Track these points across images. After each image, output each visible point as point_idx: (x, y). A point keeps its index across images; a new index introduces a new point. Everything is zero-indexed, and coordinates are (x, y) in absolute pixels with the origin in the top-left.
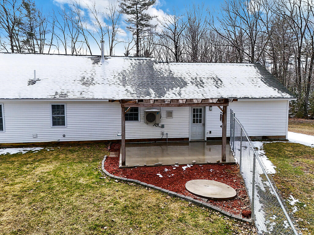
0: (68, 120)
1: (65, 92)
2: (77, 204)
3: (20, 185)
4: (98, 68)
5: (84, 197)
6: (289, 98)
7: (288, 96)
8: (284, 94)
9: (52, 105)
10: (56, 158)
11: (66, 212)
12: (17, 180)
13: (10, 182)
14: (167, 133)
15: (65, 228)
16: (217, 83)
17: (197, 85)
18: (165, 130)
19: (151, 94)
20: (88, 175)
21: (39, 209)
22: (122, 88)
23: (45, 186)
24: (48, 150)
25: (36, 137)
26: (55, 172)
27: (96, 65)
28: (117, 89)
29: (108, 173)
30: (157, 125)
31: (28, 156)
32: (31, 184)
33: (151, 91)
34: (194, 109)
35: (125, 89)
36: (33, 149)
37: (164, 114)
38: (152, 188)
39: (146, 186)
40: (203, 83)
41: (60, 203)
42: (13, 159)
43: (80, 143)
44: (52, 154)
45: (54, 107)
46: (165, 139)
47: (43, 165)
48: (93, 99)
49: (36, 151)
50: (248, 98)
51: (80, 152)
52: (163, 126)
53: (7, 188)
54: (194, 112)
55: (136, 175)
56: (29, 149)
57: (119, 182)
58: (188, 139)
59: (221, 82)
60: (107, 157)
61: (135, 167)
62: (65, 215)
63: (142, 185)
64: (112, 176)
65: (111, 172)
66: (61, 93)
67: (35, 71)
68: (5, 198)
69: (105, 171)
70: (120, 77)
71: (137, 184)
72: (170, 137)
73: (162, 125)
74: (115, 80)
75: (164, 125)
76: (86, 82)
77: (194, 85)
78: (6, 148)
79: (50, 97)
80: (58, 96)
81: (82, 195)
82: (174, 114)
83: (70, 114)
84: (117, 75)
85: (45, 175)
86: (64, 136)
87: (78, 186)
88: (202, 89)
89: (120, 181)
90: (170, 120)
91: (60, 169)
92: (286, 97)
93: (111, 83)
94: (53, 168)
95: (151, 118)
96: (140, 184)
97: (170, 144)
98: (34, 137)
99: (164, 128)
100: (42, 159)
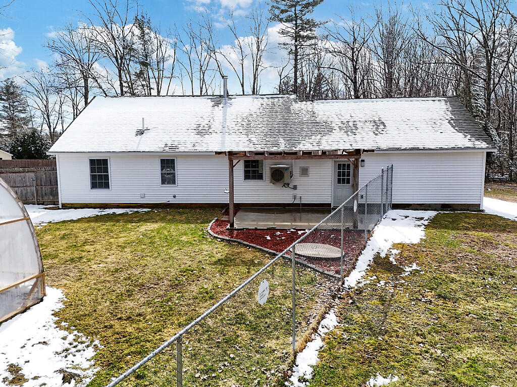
0: (179, 177)
1: (176, 143)
2: (175, 255)
3: (124, 239)
4: (218, 111)
5: (182, 251)
6: (483, 149)
7: (484, 145)
8: (477, 143)
9: (161, 160)
10: (162, 220)
11: (162, 260)
12: (121, 235)
13: (115, 236)
14: (301, 197)
15: (160, 270)
16: (377, 129)
17: (346, 132)
18: (298, 193)
19: (280, 145)
20: (191, 235)
21: (139, 257)
22: (244, 138)
23: (147, 241)
24: (156, 211)
25: (143, 197)
26: (158, 231)
27: (216, 107)
28: (238, 139)
29: (212, 233)
30: (286, 185)
31: (134, 216)
32: (134, 238)
33: (282, 141)
34: (339, 165)
35: (247, 139)
36: (140, 210)
37: (296, 172)
38: (253, 247)
39: (248, 246)
40: (357, 128)
41: (158, 253)
42: (119, 218)
43: (193, 205)
44: (159, 215)
45: (163, 162)
46: (298, 205)
47: (148, 224)
48: (206, 152)
49: (143, 211)
50: (418, 149)
51: (189, 215)
52: (295, 188)
53: (112, 240)
54: (339, 168)
55: (241, 236)
56: (135, 210)
57: (221, 241)
58: (330, 204)
59: (385, 126)
60: (217, 220)
61: (244, 229)
62: (162, 262)
63: (244, 245)
64: (216, 235)
65: (216, 233)
66: (171, 145)
67: (143, 118)
68: (110, 247)
69: (210, 231)
70: (244, 123)
71: (239, 243)
72: (305, 201)
73: (294, 186)
74: (236, 128)
75: (296, 186)
76: (201, 131)
77: (343, 131)
78: (112, 208)
79: (158, 150)
80: (167, 149)
81: (180, 249)
82: (311, 171)
83: (181, 169)
84: (240, 120)
85: (149, 232)
86: (175, 197)
87: (178, 242)
88: (352, 137)
89: (223, 240)
90: (304, 179)
91: (165, 228)
92: (480, 146)
93: (231, 132)
94: (157, 227)
95: (278, 176)
96: (242, 243)
97: (304, 211)
98: (141, 197)
99: (296, 189)
100: (147, 219)
